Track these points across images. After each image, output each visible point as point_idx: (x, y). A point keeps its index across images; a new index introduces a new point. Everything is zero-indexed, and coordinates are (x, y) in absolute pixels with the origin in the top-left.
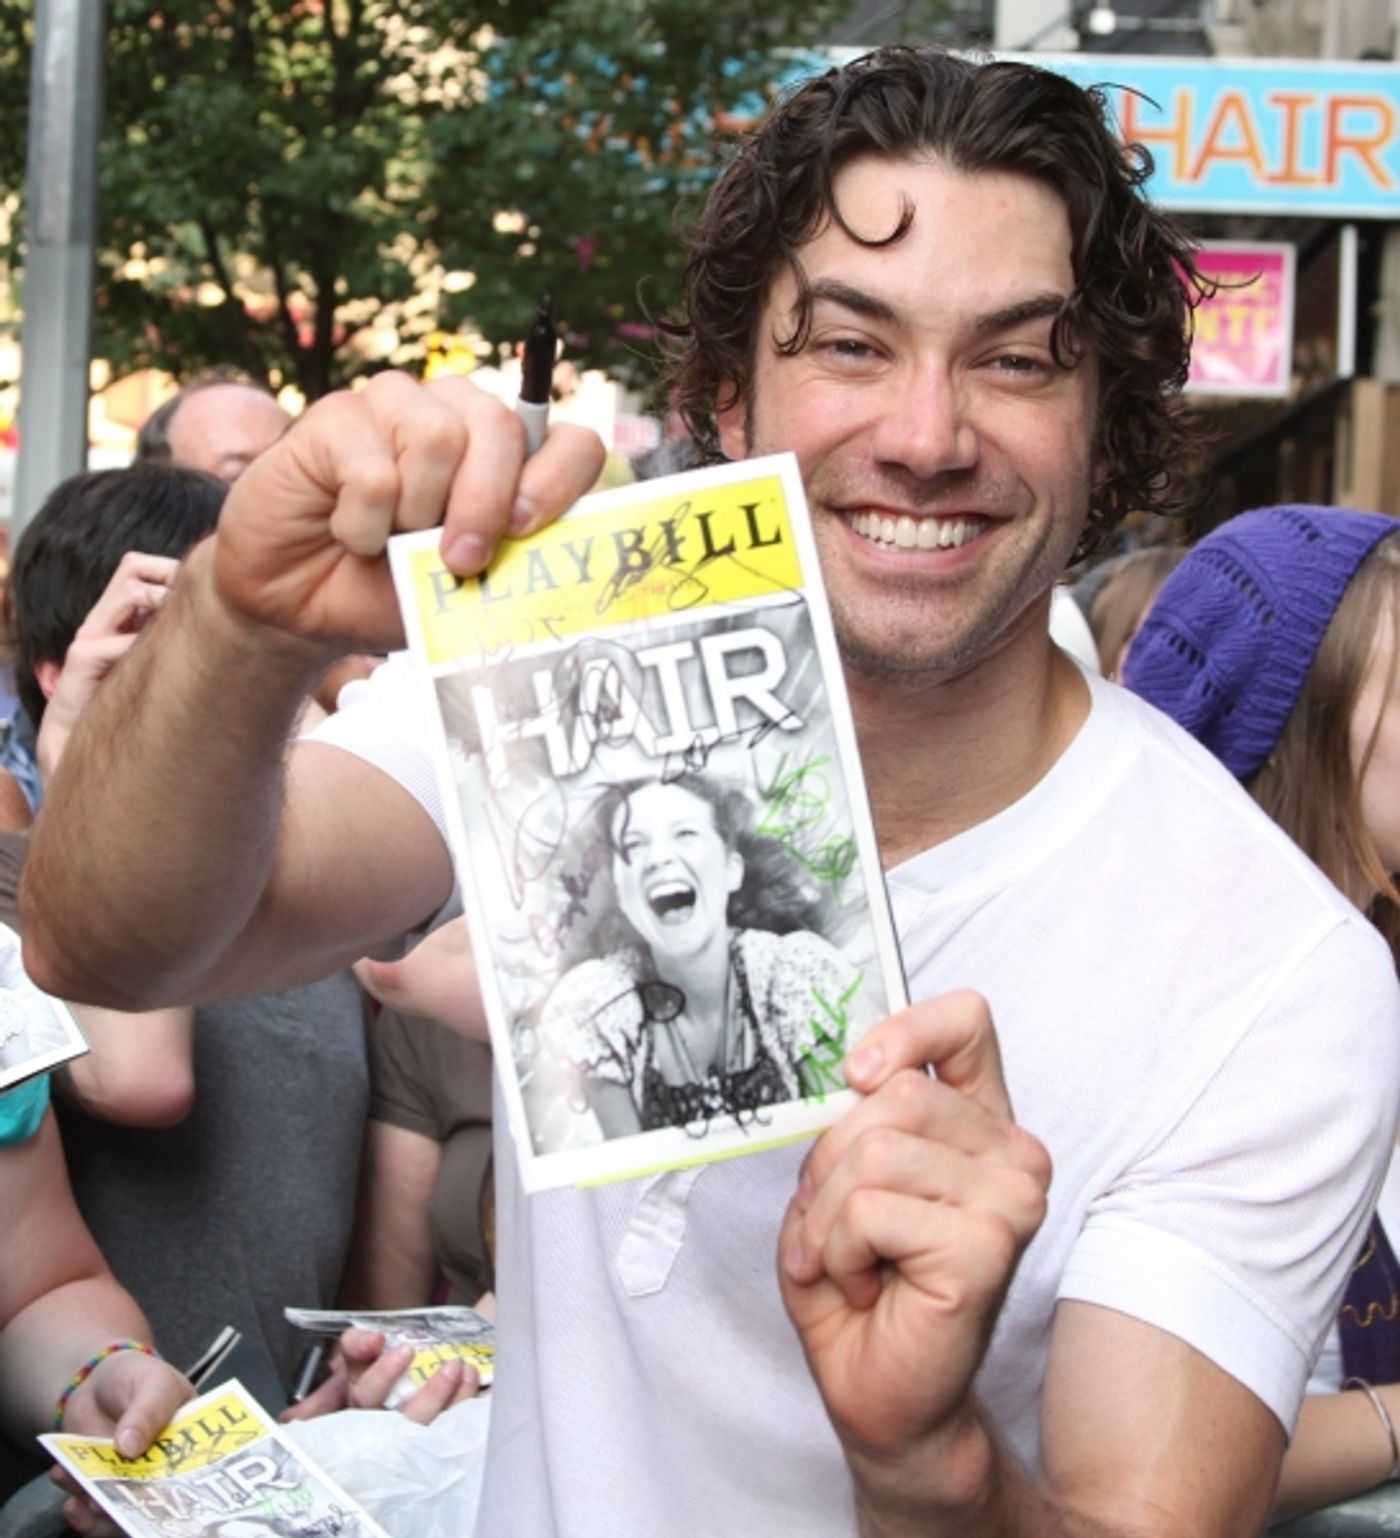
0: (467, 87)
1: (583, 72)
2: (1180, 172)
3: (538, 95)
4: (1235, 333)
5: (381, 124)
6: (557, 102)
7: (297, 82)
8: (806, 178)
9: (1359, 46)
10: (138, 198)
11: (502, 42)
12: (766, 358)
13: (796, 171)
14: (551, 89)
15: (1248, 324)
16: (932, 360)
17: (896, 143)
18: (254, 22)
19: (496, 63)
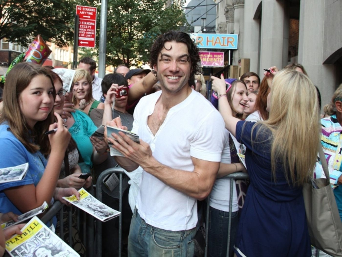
0: (142, 37)
1: (153, 35)
2: (213, 45)
3: (149, 38)
4: (218, 61)
5: (134, 41)
6: (151, 38)
7: (125, 37)
8: (161, 44)
9: (230, 32)
10: (110, 49)
11: (145, 33)
12: (158, 61)
13: (160, 43)
14: (150, 37)
15: (220, 60)
16: (174, 61)
17: (170, 40)
18: (121, 31)
19: (145, 35)
